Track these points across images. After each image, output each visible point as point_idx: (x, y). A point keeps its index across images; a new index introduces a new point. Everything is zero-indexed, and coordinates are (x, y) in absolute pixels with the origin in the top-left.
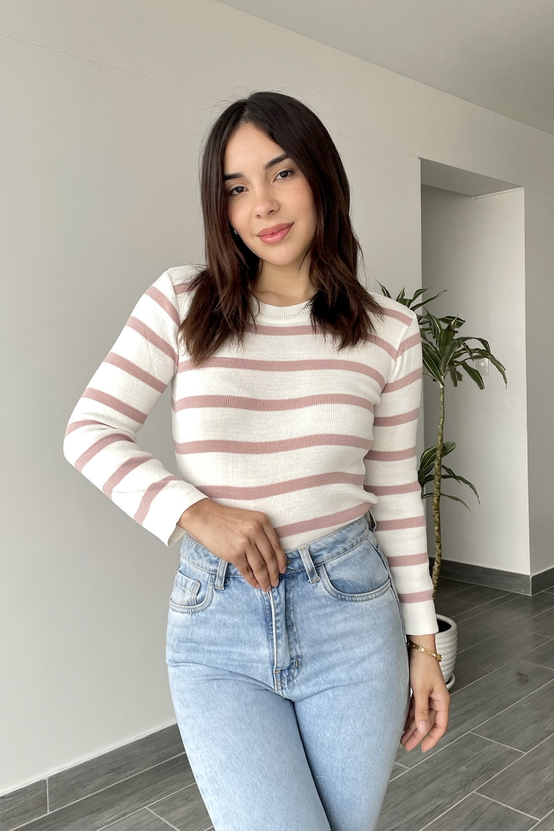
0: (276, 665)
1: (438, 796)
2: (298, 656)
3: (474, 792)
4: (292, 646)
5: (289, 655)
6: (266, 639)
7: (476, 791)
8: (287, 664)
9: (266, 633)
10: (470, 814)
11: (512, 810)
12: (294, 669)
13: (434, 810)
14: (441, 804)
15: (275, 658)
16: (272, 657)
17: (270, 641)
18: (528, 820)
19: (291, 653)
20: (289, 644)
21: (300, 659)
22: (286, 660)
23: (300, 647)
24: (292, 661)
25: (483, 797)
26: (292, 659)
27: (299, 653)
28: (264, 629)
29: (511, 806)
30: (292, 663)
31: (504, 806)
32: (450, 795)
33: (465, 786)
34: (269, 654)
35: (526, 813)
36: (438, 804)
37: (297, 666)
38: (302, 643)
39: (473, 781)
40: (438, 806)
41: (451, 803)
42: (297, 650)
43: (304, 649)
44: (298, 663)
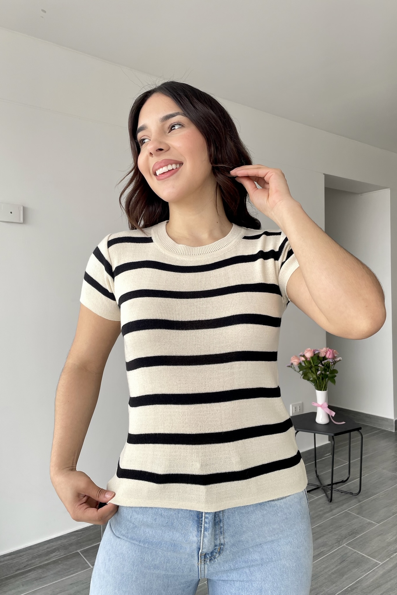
0: (202, 550)
1: (323, 546)
2: (221, 544)
3: (344, 545)
4: (218, 537)
5: (213, 544)
6: (196, 530)
7: (346, 545)
8: (211, 550)
9: (196, 525)
10: (340, 558)
11: (365, 557)
12: (216, 553)
13: (319, 554)
14: (324, 551)
15: (201, 545)
16: (199, 543)
17: (199, 531)
18: (374, 563)
19: (216, 542)
20: (215, 535)
21: (222, 546)
22: (210, 547)
23: (224, 538)
24: (216, 547)
25: (349, 548)
26: (216, 546)
27: (222, 541)
28: (195, 522)
29: (365, 554)
30: (215, 549)
31: (361, 554)
32: (330, 546)
33: (339, 542)
34: (197, 541)
35: (374, 559)
36: (322, 551)
37: (219, 550)
38: (226, 535)
39: (345, 538)
40: (322, 552)
41: (329, 551)
42: (221, 539)
43: (227, 539)
44: (220, 549)
